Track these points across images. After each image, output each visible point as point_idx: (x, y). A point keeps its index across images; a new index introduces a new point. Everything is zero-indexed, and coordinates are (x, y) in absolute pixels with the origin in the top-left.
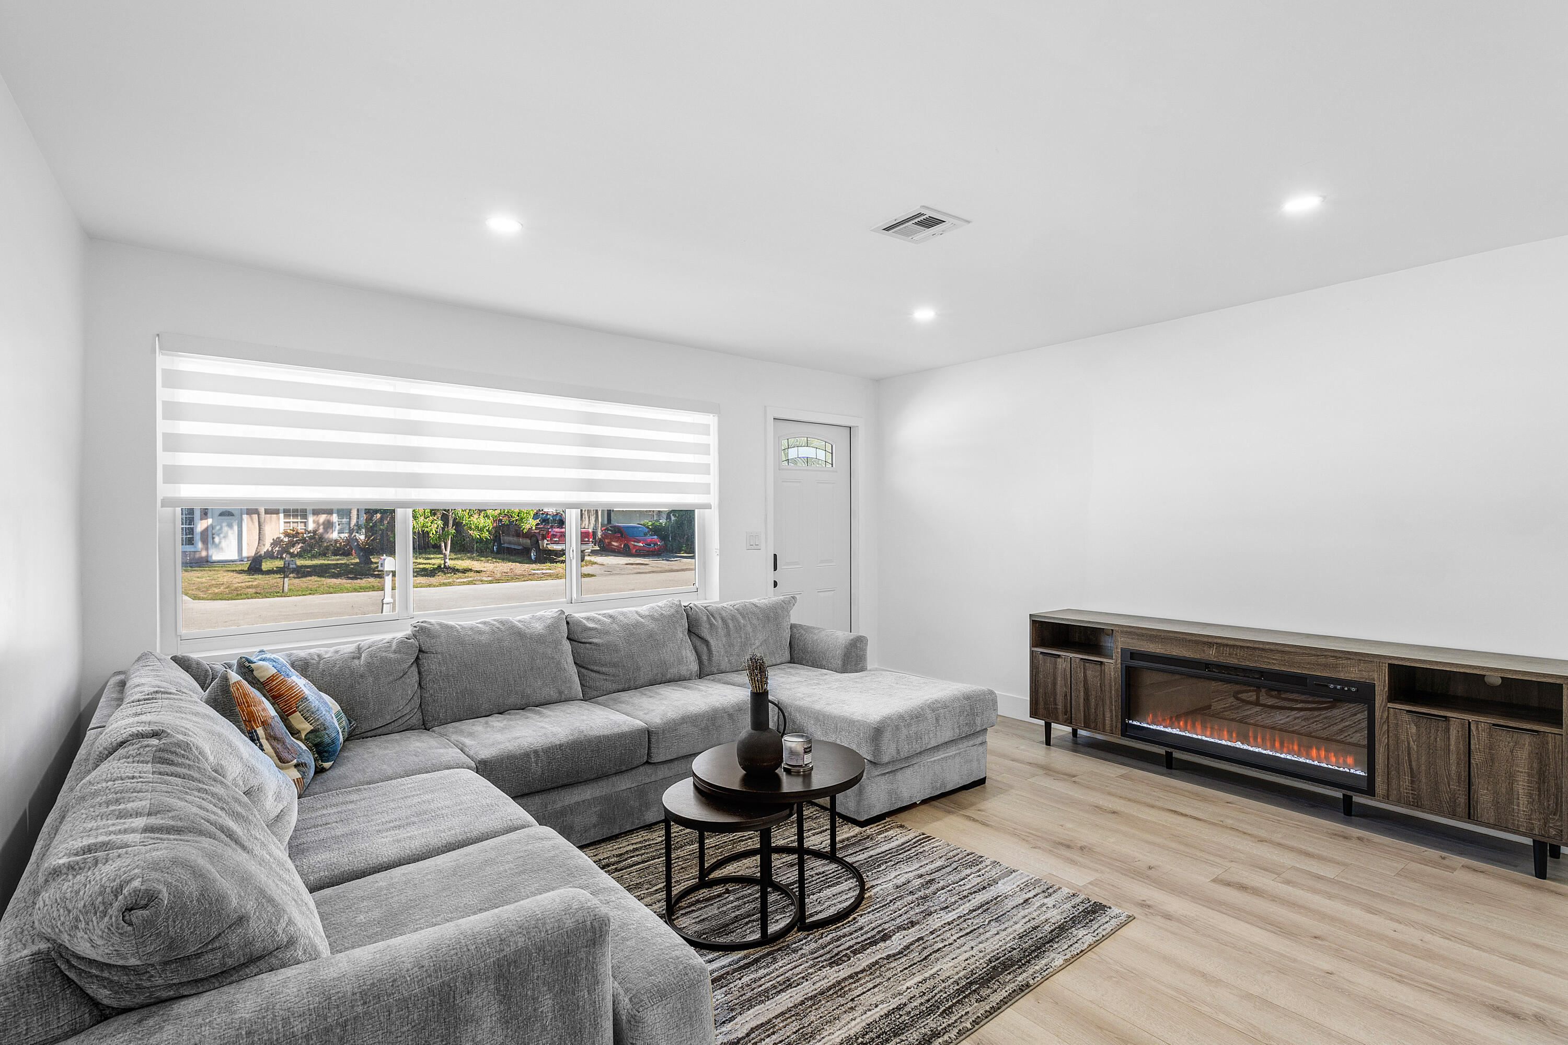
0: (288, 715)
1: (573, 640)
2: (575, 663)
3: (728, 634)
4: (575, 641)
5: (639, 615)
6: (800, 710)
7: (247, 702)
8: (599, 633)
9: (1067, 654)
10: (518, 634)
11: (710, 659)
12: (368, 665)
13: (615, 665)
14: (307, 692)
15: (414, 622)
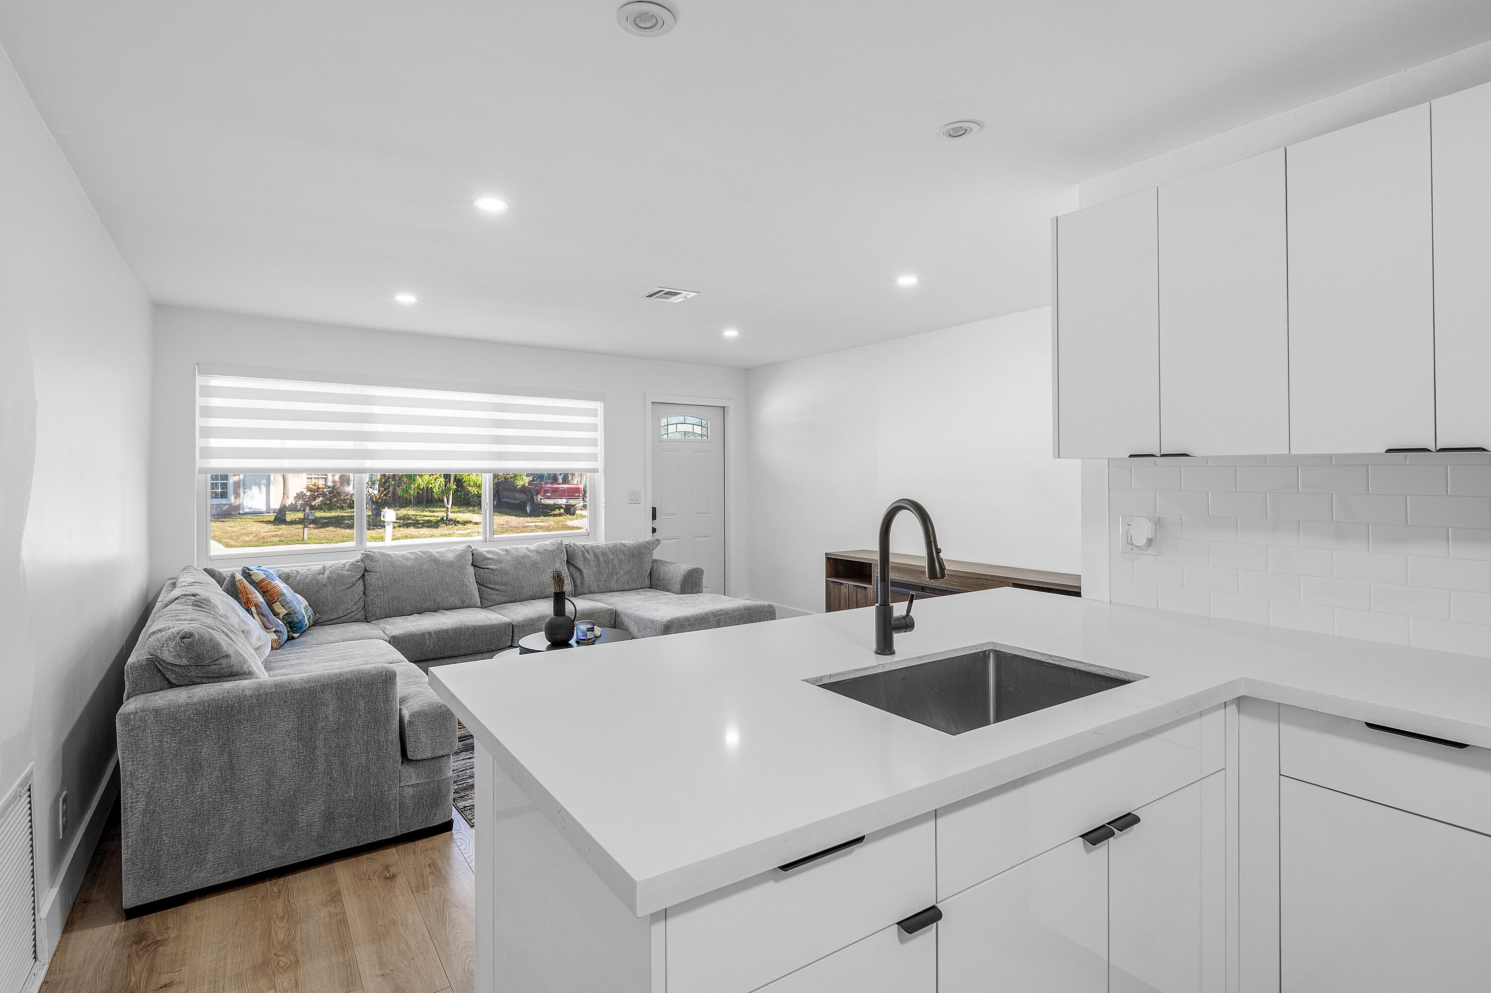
0: (272, 604)
1: (476, 567)
2: (476, 582)
3: (599, 565)
4: (478, 567)
5: (528, 550)
6: (627, 615)
7: (246, 592)
8: (495, 562)
9: (847, 582)
10: (435, 561)
11: (582, 583)
12: (329, 578)
13: (504, 584)
14: (285, 591)
15: (363, 552)
